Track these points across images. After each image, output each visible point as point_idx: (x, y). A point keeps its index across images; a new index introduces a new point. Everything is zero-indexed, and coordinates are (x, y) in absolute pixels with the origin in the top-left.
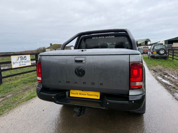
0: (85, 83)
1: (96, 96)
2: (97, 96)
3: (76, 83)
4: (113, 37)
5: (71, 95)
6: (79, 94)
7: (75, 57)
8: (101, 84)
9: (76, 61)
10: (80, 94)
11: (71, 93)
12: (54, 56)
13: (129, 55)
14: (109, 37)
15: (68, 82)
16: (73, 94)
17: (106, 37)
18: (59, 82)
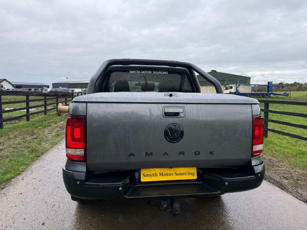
0: (183, 153)
1: (190, 174)
2: (193, 175)
3: (166, 154)
4: (167, 73)
5: (143, 179)
6: (158, 174)
7: (165, 107)
8: (211, 153)
10: (162, 174)
11: (142, 176)
13: (251, 106)
14: (159, 72)
15: (149, 153)
16: (148, 175)
17: (154, 73)
18: (130, 155)
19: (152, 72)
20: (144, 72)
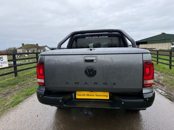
0: (96, 83)
1: (105, 96)
2: (107, 96)
3: (86, 83)
4: (107, 37)
5: (77, 97)
6: (86, 95)
7: (85, 57)
8: (114, 84)
9: (86, 61)
10: (88, 95)
11: (77, 95)
12: (60, 56)
13: (142, 54)
14: (103, 37)
15: (77, 83)
16: (80, 95)
17: (100, 37)
18: (66, 84)
19: (98, 37)
20: (93, 37)
